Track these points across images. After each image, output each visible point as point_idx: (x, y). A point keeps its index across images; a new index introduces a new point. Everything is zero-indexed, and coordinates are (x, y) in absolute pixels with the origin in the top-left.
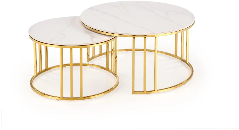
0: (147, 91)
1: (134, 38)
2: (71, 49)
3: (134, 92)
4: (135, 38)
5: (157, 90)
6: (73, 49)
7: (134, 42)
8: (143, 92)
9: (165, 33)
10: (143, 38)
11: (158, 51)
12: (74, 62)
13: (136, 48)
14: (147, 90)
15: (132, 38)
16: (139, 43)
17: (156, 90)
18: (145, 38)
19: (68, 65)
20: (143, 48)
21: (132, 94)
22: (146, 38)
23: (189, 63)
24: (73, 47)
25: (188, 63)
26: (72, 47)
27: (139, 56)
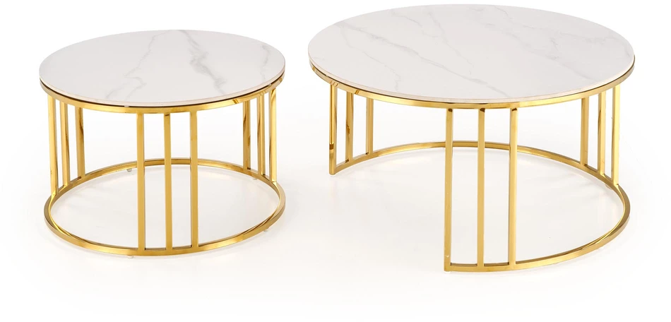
0: (486, 265)
1: (450, 110)
2: (167, 115)
3: (450, 266)
4: (454, 110)
5: (517, 263)
6: (172, 115)
7: (449, 121)
8: (476, 265)
9: (549, 97)
10: (476, 111)
11: (520, 147)
12: (174, 155)
13: (456, 138)
14: (486, 261)
15: (444, 111)
16: (465, 125)
17: (513, 264)
18: (483, 110)
19: (159, 162)
20: (475, 139)
21: (445, 270)
22: (486, 110)
23: (619, 187)
24: (172, 108)
25: (617, 187)
26: (168, 110)
27: (465, 160)
